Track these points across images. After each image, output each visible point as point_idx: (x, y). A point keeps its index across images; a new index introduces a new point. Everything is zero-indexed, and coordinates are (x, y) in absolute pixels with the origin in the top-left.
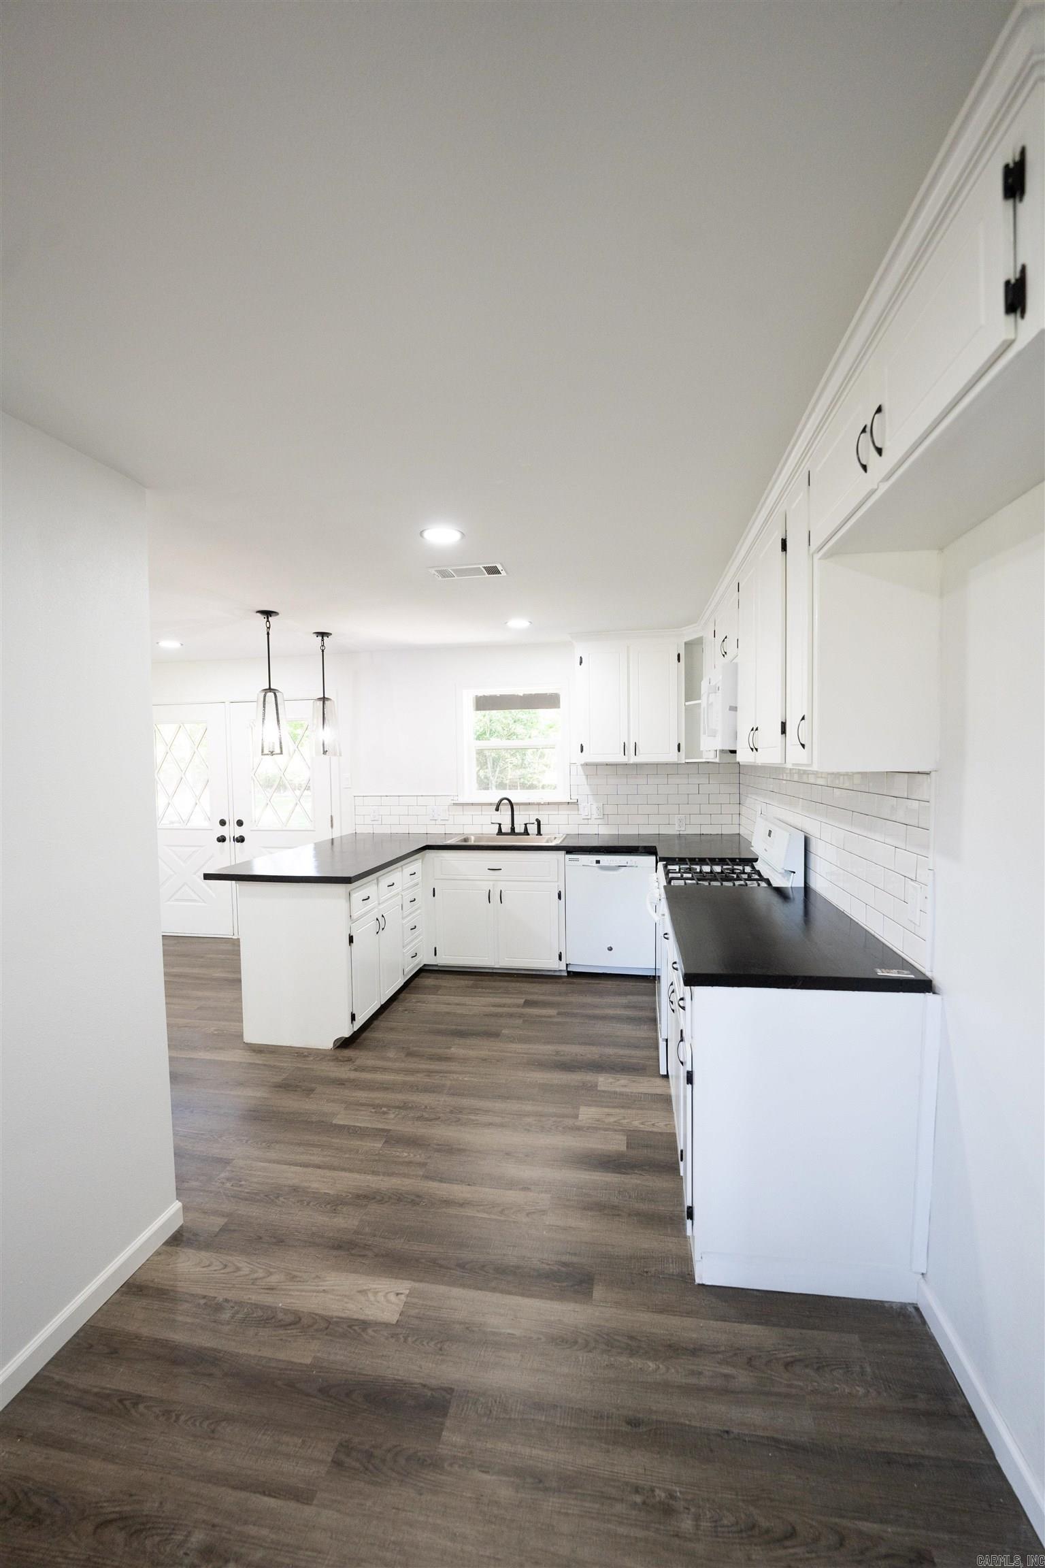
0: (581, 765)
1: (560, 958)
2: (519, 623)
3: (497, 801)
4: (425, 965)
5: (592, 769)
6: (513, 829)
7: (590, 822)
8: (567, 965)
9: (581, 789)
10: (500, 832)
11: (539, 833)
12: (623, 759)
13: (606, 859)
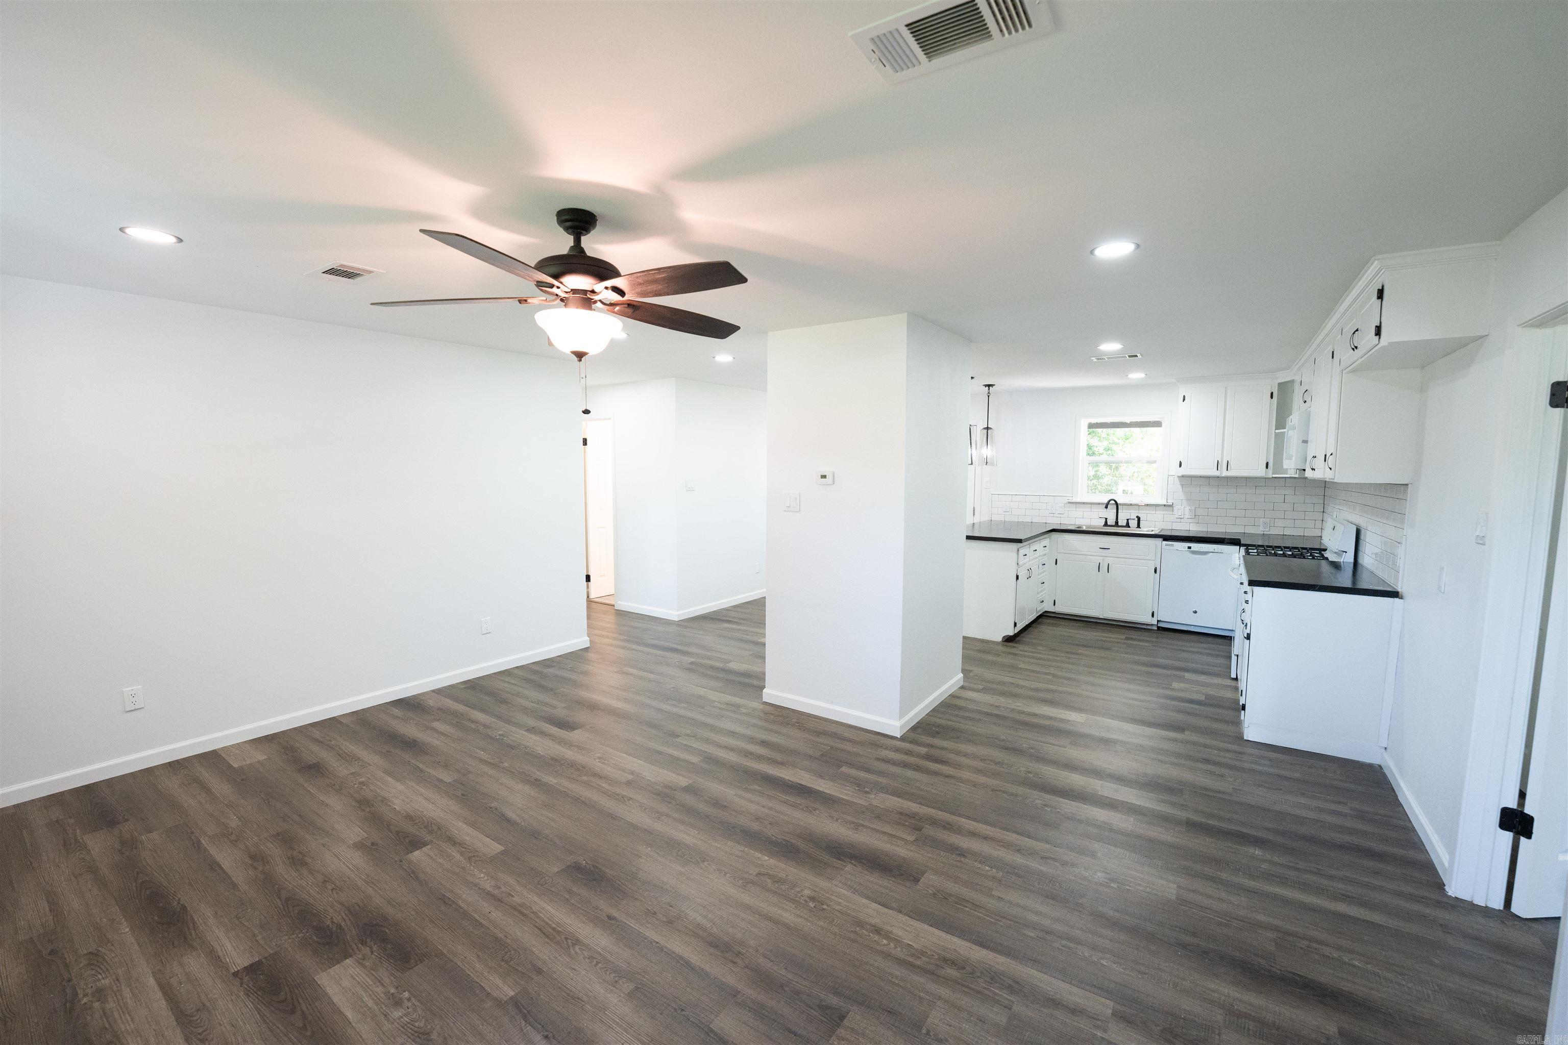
0: (1178, 477)
1: (1153, 615)
2: (1137, 376)
3: (1106, 501)
4: (1046, 612)
5: (1187, 480)
6: (1117, 523)
7: (1182, 520)
8: (1158, 621)
9: (1178, 496)
10: (1106, 524)
11: (1139, 526)
12: (1217, 473)
13: (1196, 546)
